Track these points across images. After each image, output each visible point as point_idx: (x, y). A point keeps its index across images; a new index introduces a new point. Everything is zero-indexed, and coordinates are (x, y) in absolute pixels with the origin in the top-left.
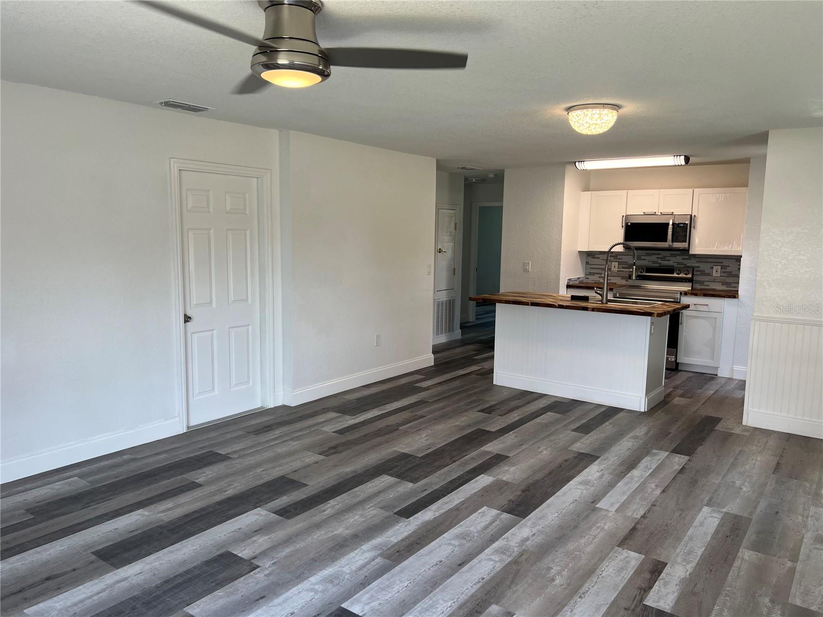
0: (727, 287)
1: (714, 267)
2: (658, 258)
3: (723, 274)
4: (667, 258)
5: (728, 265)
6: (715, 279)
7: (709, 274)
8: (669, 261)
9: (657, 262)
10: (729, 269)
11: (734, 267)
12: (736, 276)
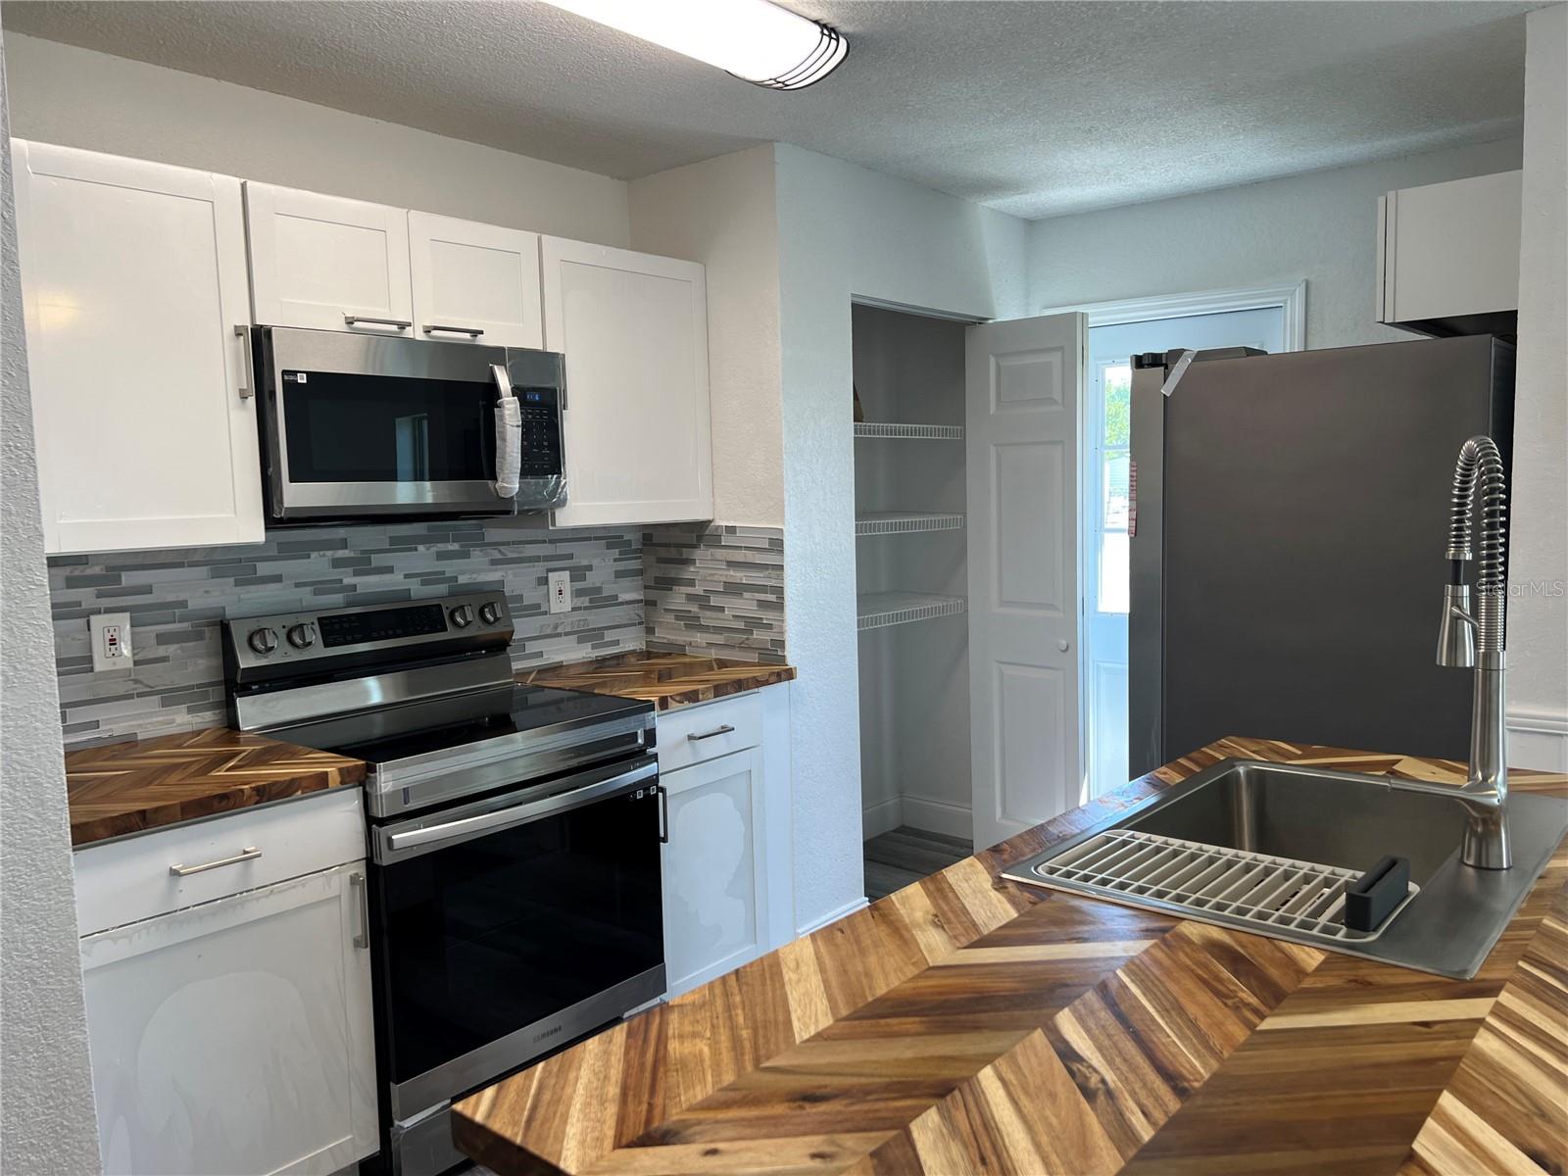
0: (594, 647)
1: (550, 574)
2: (337, 563)
3: (579, 602)
4: (377, 560)
5: (585, 562)
6: (556, 626)
7: (538, 606)
8: (390, 570)
9: (336, 586)
10: (592, 579)
11: (603, 569)
12: (612, 601)
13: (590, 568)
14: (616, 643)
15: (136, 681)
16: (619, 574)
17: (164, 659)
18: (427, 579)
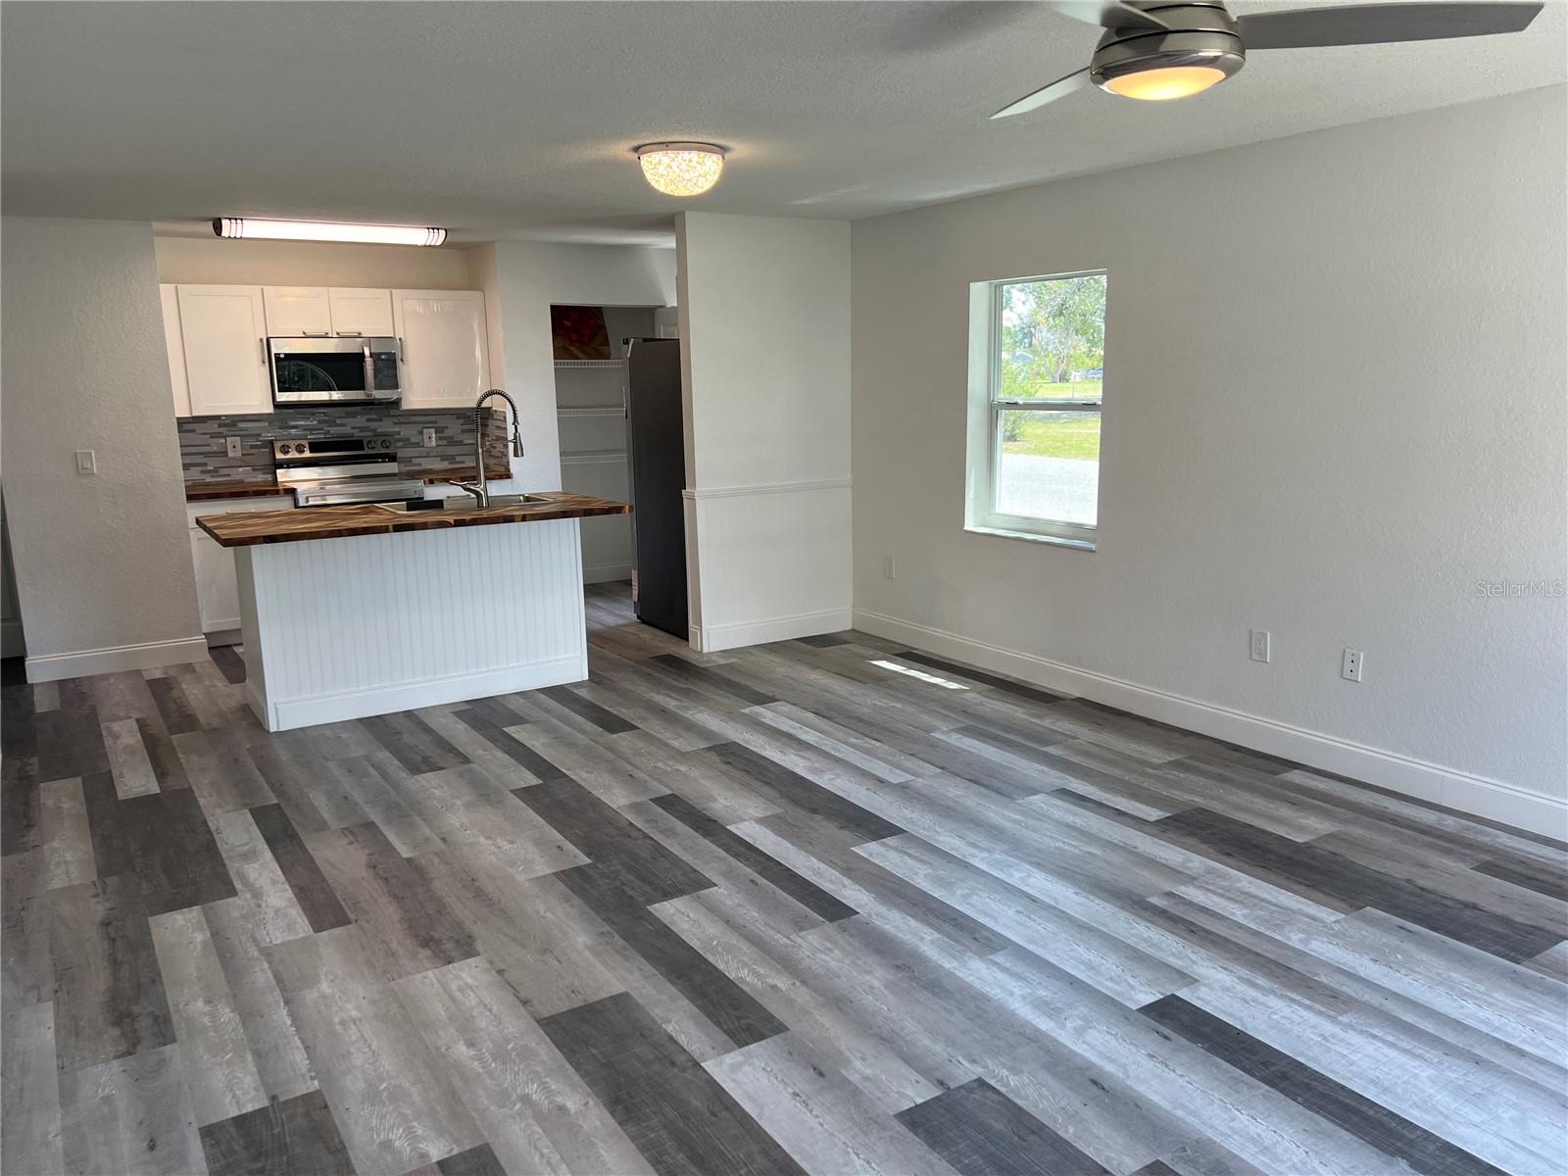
0: (450, 463)
1: (425, 431)
2: (322, 422)
3: (440, 442)
4: (339, 421)
5: (444, 425)
6: (428, 453)
7: (418, 443)
8: (344, 425)
10: (448, 433)
11: (454, 428)
12: (460, 443)
13: (447, 428)
14: (463, 462)
15: (243, 461)
16: (463, 431)
17: (253, 454)
18: (362, 429)
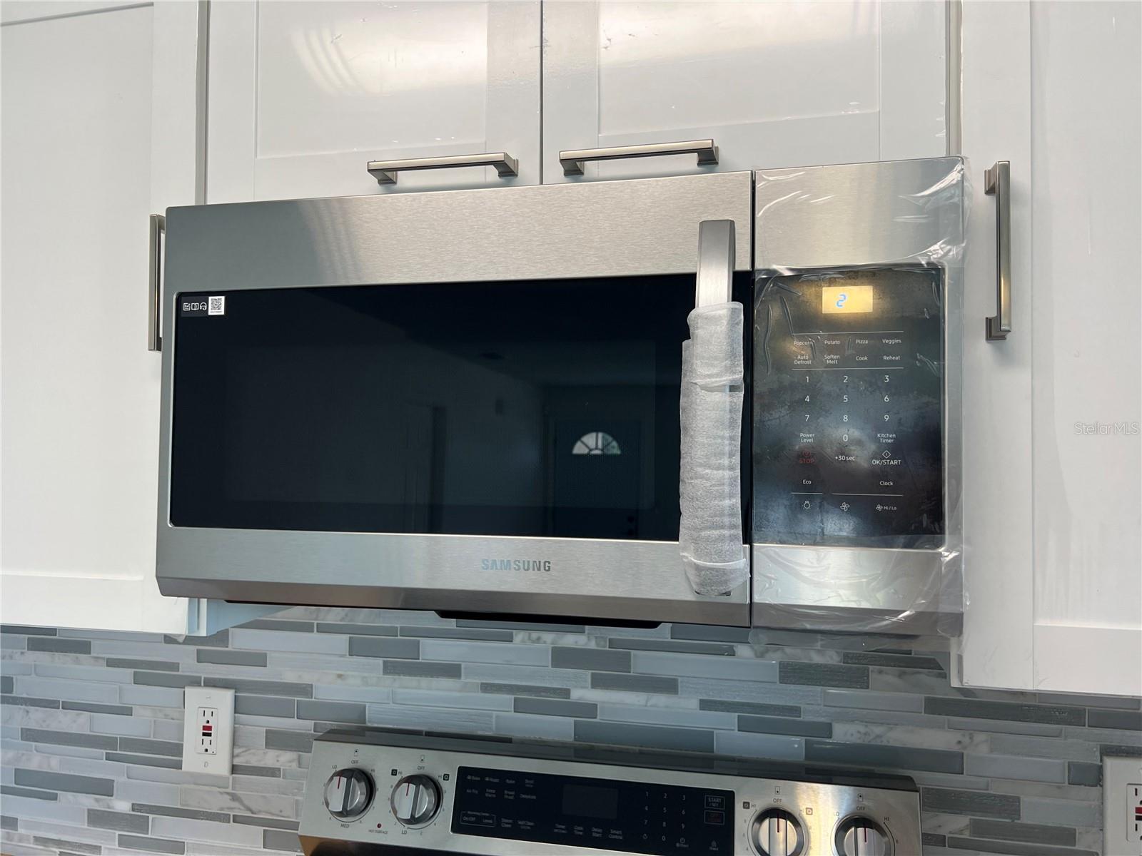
1: (1111, 764)
15: (234, 798)
17: (272, 772)
